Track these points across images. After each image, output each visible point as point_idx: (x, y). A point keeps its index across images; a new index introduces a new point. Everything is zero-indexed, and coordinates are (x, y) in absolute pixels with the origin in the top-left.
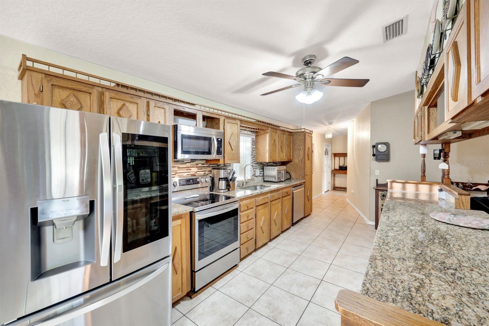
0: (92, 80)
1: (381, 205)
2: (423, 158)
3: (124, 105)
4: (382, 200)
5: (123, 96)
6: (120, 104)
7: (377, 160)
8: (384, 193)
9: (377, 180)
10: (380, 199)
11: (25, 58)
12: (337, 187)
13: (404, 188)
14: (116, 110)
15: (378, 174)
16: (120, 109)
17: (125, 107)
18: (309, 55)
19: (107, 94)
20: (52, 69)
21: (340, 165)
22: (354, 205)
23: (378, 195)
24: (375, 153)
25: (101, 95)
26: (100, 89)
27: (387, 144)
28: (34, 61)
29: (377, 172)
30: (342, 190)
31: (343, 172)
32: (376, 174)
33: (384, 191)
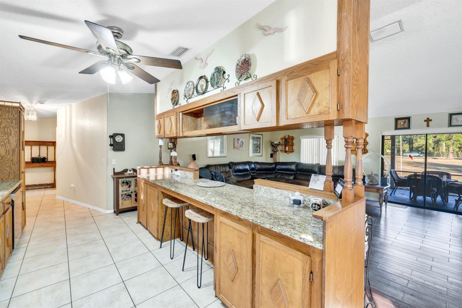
1: (121, 191)
2: (160, 148)
4: (122, 186)
7: (115, 150)
8: (124, 180)
9: (114, 169)
10: (120, 186)
12: (29, 186)
13: (148, 173)
15: (115, 163)
18: (119, 28)
21: (32, 157)
22: (75, 200)
23: (119, 182)
24: (112, 143)
27: (123, 135)
29: (114, 162)
30: (43, 187)
31: (39, 164)
32: (113, 163)
33: (124, 178)
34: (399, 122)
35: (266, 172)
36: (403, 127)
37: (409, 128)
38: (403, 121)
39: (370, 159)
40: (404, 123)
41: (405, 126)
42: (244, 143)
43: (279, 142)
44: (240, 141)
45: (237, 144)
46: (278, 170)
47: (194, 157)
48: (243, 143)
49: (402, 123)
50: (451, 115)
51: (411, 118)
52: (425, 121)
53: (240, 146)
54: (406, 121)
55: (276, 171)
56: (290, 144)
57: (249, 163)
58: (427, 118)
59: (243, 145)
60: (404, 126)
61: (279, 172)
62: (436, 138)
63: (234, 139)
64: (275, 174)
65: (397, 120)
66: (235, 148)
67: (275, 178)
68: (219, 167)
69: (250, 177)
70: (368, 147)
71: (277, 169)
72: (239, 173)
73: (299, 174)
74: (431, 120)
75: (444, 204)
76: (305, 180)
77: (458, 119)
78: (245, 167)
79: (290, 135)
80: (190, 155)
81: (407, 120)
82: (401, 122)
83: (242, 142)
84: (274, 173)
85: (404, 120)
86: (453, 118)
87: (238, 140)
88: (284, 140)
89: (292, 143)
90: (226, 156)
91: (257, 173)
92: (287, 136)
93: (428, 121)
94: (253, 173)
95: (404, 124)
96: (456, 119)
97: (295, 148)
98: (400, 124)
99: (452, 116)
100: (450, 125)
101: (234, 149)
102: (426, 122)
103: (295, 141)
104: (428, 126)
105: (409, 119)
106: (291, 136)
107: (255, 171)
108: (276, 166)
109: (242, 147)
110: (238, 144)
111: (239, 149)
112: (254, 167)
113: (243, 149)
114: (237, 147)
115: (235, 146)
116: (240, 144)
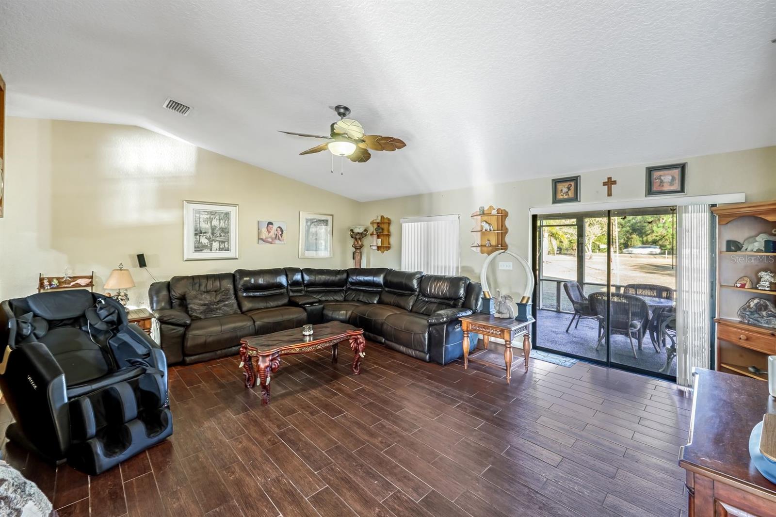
34: (560, 186)
35: (328, 289)
36: (566, 197)
37: (575, 199)
38: (566, 184)
39: (511, 264)
40: (569, 189)
41: (570, 195)
42: (284, 232)
43: (366, 230)
44: (275, 227)
45: (267, 234)
46: (353, 284)
47: (142, 261)
48: (282, 231)
49: (565, 190)
50: (650, 171)
51: (579, 178)
52: (605, 184)
53: (274, 236)
54: (571, 185)
55: (348, 286)
56: (386, 233)
57: (287, 272)
58: (609, 178)
59: (281, 235)
60: (568, 195)
61: (353, 288)
62: (626, 219)
63: (259, 221)
64: (346, 293)
65: (556, 182)
66: (261, 242)
67: (345, 300)
68: (204, 281)
69: (286, 301)
70: (508, 239)
71: (350, 282)
72: (257, 292)
73: (388, 292)
74: (615, 182)
75: (657, 351)
76: (393, 305)
77: (662, 178)
78: (273, 280)
79: (385, 217)
80: (131, 256)
81: (573, 183)
82: (562, 187)
83: (279, 229)
84: (343, 289)
85: (569, 183)
86: (655, 177)
87: (270, 226)
88: (375, 226)
89: (389, 232)
90: (237, 257)
91: (306, 291)
92: (380, 218)
93: (610, 183)
94: (293, 291)
95: (567, 192)
96: (659, 178)
97: (393, 240)
98: (562, 190)
99: (653, 172)
100: (650, 192)
101: (258, 243)
102: (606, 186)
103: (393, 229)
104: (610, 194)
105: (575, 180)
106: (387, 218)
107: (302, 288)
108: (348, 276)
109: (279, 239)
110: (269, 232)
111: (272, 243)
112: (301, 280)
113: (283, 243)
114: (266, 238)
115: (261, 237)
116: (276, 232)
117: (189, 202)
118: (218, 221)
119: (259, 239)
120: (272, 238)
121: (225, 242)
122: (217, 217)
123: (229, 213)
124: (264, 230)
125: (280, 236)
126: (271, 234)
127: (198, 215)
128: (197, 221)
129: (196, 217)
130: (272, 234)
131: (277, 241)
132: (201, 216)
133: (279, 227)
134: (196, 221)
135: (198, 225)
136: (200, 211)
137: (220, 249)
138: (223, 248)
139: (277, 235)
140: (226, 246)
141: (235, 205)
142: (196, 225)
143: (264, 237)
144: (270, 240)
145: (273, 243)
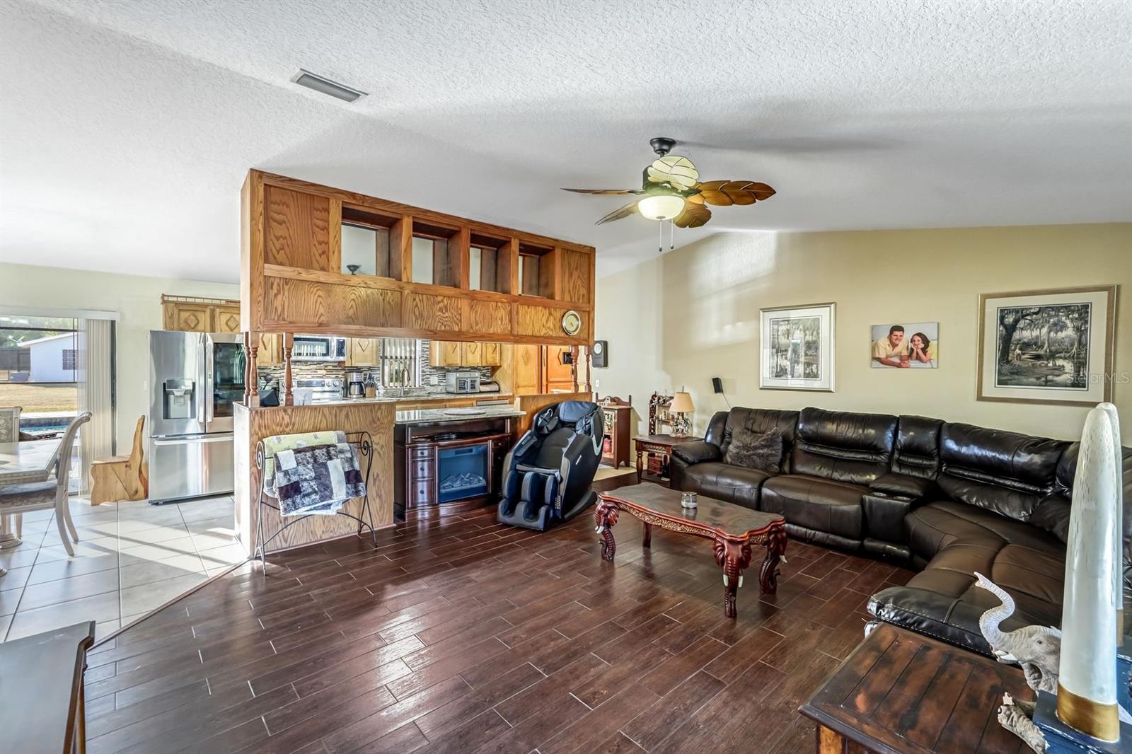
0: (206, 301)
3: (232, 316)
5: (231, 310)
6: (228, 316)
11: (163, 295)
14: (225, 322)
16: (229, 320)
17: (232, 319)
19: (218, 311)
20: (180, 299)
25: (213, 312)
26: (212, 307)
28: (168, 296)
42: (932, 343)
44: (908, 335)
45: (889, 349)
47: (717, 385)
53: (905, 353)
57: (901, 424)
59: (924, 350)
63: (873, 326)
68: (760, 418)
80: (705, 379)
87: (896, 333)
90: (831, 389)
109: (918, 358)
111: (900, 367)
112: (933, 446)
113: (928, 365)
114: (887, 356)
115: (877, 356)
116: (911, 345)
117: (765, 310)
118: (802, 332)
119: (874, 359)
120: (901, 358)
121: (812, 364)
122: (801, 327)
123: (819, 319)
124: (884, 342)
125: (920, 352)
126: (897, 350)
127: (776, 327)
128: (775, 337)
129: (773, 329)
130: (902, 348)
131: (914, 363)
132: (780, 328)
133: (919, 335)
134: (773, 335)
135: (776, 340)
136: (778, 321)
137: (807, 376)
138: (809, 374)
139: (912, 350)
140: (815, 370)
141: (827, 304)
142: (773, 341)
143: (882, 355)
144: (897, 360)
145: (904, 365)
